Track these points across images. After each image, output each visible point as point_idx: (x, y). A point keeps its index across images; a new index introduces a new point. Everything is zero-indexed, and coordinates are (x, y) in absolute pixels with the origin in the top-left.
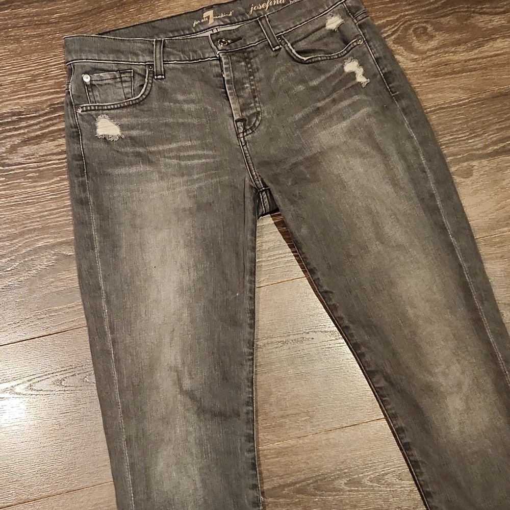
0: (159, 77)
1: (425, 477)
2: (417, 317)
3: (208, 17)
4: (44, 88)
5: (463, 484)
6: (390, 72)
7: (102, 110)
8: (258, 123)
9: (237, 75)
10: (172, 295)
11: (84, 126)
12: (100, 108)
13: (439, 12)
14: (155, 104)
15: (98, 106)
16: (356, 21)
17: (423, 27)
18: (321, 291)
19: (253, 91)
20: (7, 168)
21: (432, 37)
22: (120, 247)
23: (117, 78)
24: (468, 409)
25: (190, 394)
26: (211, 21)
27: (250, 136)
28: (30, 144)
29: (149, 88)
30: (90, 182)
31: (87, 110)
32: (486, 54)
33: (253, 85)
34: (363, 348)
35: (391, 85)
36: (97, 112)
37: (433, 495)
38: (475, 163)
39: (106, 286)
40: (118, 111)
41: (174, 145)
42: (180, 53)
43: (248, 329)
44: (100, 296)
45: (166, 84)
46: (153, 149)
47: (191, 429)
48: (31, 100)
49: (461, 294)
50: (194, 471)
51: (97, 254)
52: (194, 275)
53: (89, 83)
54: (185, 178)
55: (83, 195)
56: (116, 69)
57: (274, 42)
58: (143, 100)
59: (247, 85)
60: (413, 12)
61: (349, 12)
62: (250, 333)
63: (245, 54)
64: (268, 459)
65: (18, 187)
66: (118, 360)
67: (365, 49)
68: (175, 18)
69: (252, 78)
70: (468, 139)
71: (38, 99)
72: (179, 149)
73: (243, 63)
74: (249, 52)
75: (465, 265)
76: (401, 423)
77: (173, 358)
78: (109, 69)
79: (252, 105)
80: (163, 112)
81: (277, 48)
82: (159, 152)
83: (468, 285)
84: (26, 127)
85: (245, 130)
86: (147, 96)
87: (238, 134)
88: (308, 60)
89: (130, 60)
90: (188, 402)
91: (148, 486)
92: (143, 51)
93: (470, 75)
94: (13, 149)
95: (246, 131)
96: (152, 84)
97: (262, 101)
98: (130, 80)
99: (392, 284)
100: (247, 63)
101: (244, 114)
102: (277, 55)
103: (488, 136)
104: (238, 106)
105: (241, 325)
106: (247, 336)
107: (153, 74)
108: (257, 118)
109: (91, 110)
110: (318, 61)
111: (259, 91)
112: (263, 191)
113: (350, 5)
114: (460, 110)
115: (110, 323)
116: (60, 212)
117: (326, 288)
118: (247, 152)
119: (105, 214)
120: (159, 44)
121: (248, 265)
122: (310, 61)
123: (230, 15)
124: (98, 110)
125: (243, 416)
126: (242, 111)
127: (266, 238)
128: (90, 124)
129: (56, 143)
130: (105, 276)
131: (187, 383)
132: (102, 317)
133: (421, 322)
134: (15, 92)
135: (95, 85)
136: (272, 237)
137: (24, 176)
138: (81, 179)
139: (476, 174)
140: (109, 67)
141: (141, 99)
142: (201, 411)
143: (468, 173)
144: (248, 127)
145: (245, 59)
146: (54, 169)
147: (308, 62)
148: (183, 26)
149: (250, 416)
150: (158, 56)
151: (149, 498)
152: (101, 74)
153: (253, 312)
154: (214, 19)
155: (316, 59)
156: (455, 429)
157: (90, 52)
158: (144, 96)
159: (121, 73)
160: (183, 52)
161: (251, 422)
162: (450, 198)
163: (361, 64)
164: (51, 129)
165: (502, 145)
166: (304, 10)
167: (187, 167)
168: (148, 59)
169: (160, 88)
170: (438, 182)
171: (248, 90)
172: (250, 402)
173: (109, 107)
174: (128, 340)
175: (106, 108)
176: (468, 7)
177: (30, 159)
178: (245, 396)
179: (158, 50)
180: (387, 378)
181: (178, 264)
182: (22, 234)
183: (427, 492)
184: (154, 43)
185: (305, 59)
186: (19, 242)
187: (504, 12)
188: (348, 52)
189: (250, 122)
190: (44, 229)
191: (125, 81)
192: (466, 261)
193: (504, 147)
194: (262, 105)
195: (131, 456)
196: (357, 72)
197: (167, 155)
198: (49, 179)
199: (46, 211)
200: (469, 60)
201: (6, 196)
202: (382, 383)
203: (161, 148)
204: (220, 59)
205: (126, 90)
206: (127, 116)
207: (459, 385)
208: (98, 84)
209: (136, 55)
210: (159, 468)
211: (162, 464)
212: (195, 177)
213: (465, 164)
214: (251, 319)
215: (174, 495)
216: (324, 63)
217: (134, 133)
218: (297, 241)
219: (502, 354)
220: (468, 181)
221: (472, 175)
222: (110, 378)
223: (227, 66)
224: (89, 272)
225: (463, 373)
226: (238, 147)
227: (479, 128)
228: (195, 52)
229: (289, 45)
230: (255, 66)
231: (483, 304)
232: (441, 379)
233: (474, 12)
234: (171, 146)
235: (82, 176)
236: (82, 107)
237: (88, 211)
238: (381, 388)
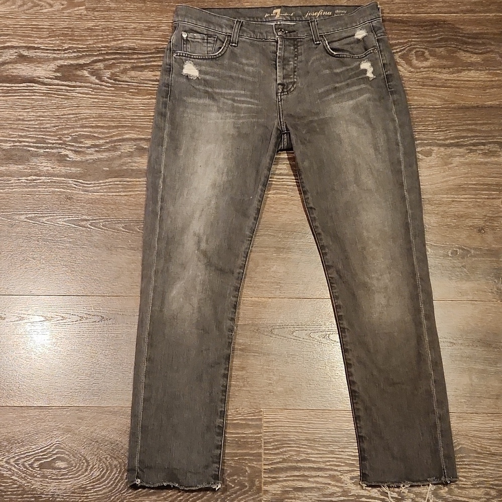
0: (234, 44)
1: (347, 339)
2: (368, 238)
3: (276, 13)
4: (155, 36)
5: (372, 351)
6: (391, 75)
7: (190, 58)
8: (293, 89)
9: (287, 54)
10: (207, 187)
11: (175, 65)
12: (189, 56)
13: (436, 44)
14: (226, 62)
15: (188, 54)
16: (376, 36)
17: (422, 51)
18: (308, 206)
19: (295, 68)
20: (117, 82)
21: (427, 59)
22: (181, 149)
23: (205, 39)
24: (388, 305)
25: (205, 253)
26: (278, 16)
27: (285, 96)
28: (136, 70)
29: (224, 50)
30: (171, 104)
31: (180, 56)
32: (462, 78)
33: (295, 64)
34: (327, 249)
35: (389, 84)
36: (186, 58)
37: (350, 352)
38: (435, 148)
39: (165, 171)
40: (201, 61)
41: (233, 92)
42: (251, 32)
43: (253, 220)
44: (160, 177)
45: (237, 50)
46: (217, 91)
47: (199, 274)
48: (144, 42)
49: (403, 231)
50: (195, 301)
51: (164, 150)
52: (225, 178)
53: (185, 38)
54: (234, 114)
55: (164, 110)
56: (206, 33)
57: (317, 38)
58: (219, 57)
59: (292, 63)
60: (418, 40)
61: (373, 30)
62: (253, 223)
63: (295, 42)
64: (246, 306)
65: (123, 96)
66: (161, 220)
67: (378, 56)
68: (254, 9)
69: (296, 58)
70: (434, 132)
71: (149, 43)
72: (235, 95)
73: (292, 48)
74: (298, 42)
75: (410, 212)
76: (340, 302)
77: (198, 229)
78: (201, 32)
79: (292, 76)
80: (230, 68)
81: (318, 42)
82: (221, 94)
83: (409, 225)
84: (136, 59)
85: (283, 91)
86: (222, 55)
87: (277, 93)
88: (336, 54)
89: (217, 29)
90: (202, 257)
91: (163, 303)
92: (227, 25)
93: (446, 90)
94: (124, 71)
95: (283, 93)
96: (227, 48)
97: (299, 75)
98: (213, 42)
99: (357, 213)
100: (295, 48)
101: (285, 81)
102: (317, 48)
103: (449, 132)
104: (281, 74)
105: (249, 217)
106: (251, 224)
107: (230, 42)
108: (293, 85)
109: (183, 56)
110: (344, 57)
111: (299, 69)
112: (285, 133)
113: (375, 25)
114: (434, 112)
115: (162, 195)
116: (145, 119)
117: (311, 205)
118: (280, 106)
119: (175, 126)
120: (238, 23)
121: (263, 179)
122: (338, 56)
123: (292, 15)
124: (187, 57)
125: (236, 275)
126: (284, 78)
127: (279, 166)
128: (179, 65)
129: (154, 73)
130: (165, 165)
131: (203, 245)
132: (157, 190)
133: (370, 242)
134: (135, 34)
135: (189, 41)
136: (284, 167)
137: (127, 90)
138: (165, 99)
139: (434, 155)
140: (202, 31)
141: (218, 56)
142: (209, 264)
143: (428, 154)
144: (285, 90)
145: (294, 45)
146: (148, 90)
147: (336, 56)
148: (258, 15)
149: (240, 275)
150: (236, 31)
151: (161, 311)
152: (195, 34)
153: (258, 211)
154: (280, 15)
155: (343, 56)
156: (375, 316)
157: (191, 18)
158: (220, 55)
159: (208, 37)
160: (254, 32)
161: (241, 278)
162: (411, 166)
163: (372, 65)
164: (152, 63)
165: (456, 141)
166: (342, 22)
167: (238, 108)
168: (229, 31)
169: (232, 52)
170: (405, 154)
171: (292, 66)
172: (243, 267)
173: (195, 57)
174: (171, 209)
175: (193, 57)
176: (457, 45)
177: (134, 80)
178: (240, 262)
179: (237, 26)
180: (338, 272)
181: (216, 169)
182: (117, 127)
183: (346, 349)
184: (235, 22)
185: (335, 53)
186: (114, 132)
187: (481, 54)
188: (366, 56)
189: (287, 87)
190: (132, 127)
191: (210, 43)
192: (411, 209)
193: (458, 142)
194: (298, 78)
195: (155, 281)
196: (369, 70)
197: (226, 97)
198: (143, 96)
199: (136, 116)
200: (449, 80)
201: (113, 101)
202: (335, 275)
203: (223, 91)
204: (277, 42)
205: (209, 49)
206: (205, 65)
207: (386, 288)
208: (191, 41)
209: (222, 27)
210: (172, 295)
211: (174, 292)
212: (242, 115)
213: (429, 148)
214: (256, 214)
215: (178, 313)
216: (348, 59)
217: (208, 77)
218: (299, 170)
219: (420, 273)
220: (428, 159)
221: (431, 156)
222: (154, 230)
223: (281, 47)
224: (156, 161)
225: (391, 280)
226: (276, 102)
227: (444, 126)
228: (261, 33)
229: (327, 42)
230: (300, 51)
231: (415, 239)
232: (375, 282)
233: (460, 49)
234: (230, 92)
235: (166, 98)
236: (177, 53)
237: (165, 121)
238: (332, 278)
